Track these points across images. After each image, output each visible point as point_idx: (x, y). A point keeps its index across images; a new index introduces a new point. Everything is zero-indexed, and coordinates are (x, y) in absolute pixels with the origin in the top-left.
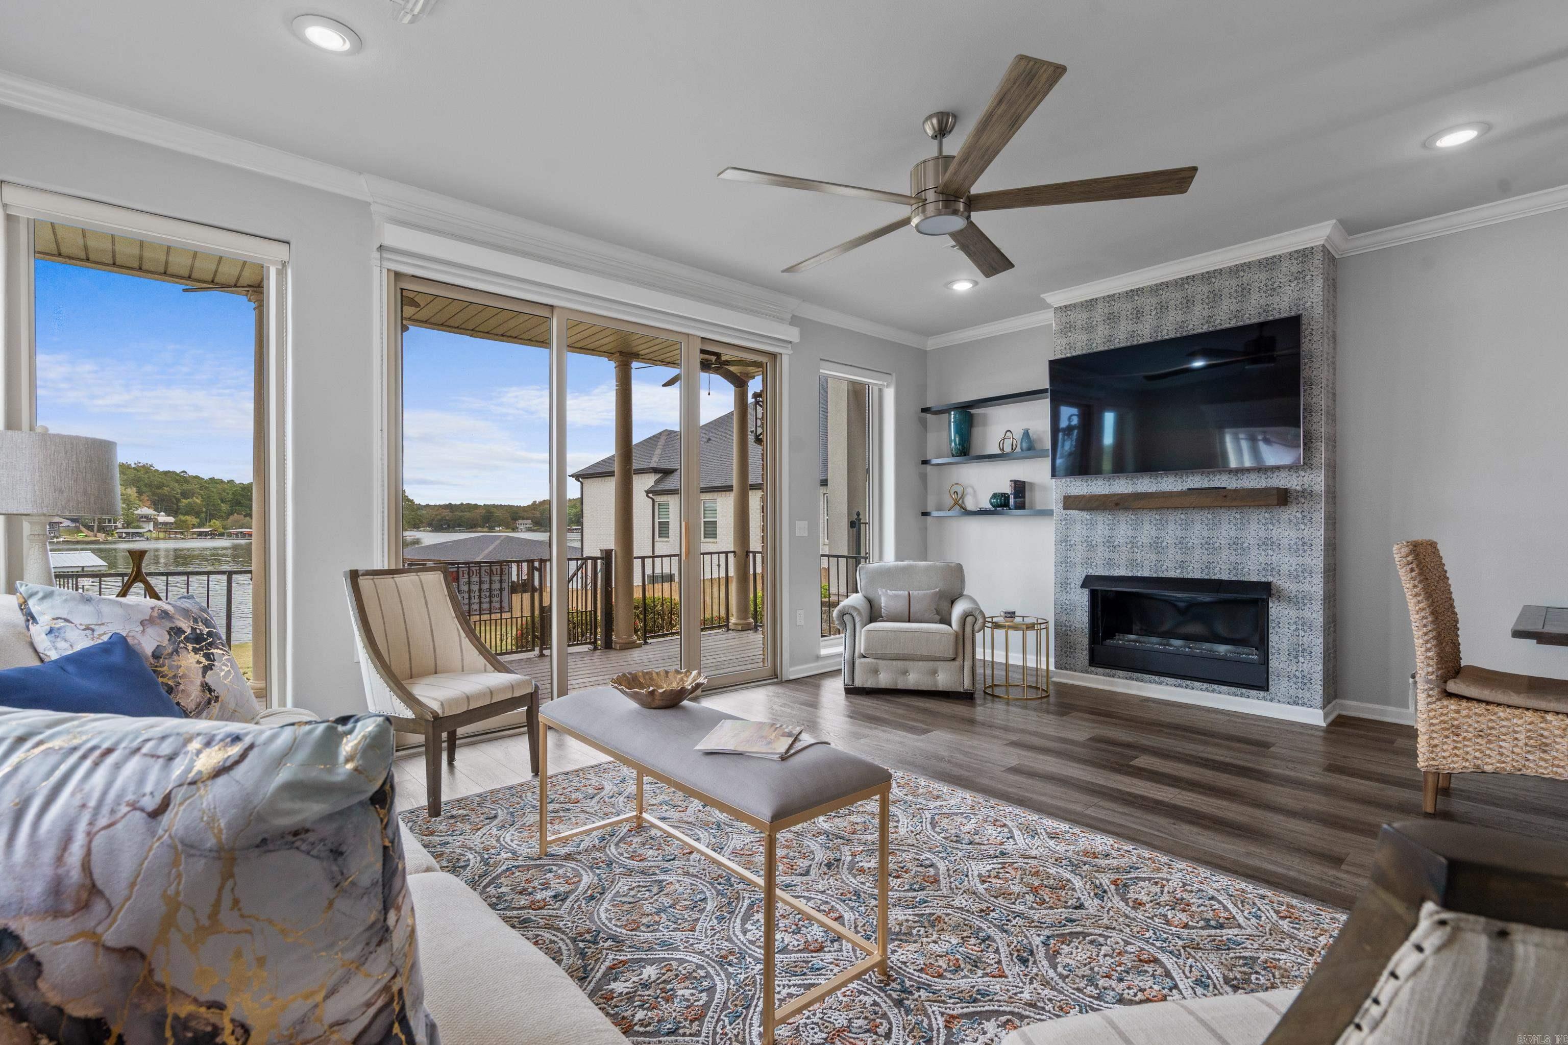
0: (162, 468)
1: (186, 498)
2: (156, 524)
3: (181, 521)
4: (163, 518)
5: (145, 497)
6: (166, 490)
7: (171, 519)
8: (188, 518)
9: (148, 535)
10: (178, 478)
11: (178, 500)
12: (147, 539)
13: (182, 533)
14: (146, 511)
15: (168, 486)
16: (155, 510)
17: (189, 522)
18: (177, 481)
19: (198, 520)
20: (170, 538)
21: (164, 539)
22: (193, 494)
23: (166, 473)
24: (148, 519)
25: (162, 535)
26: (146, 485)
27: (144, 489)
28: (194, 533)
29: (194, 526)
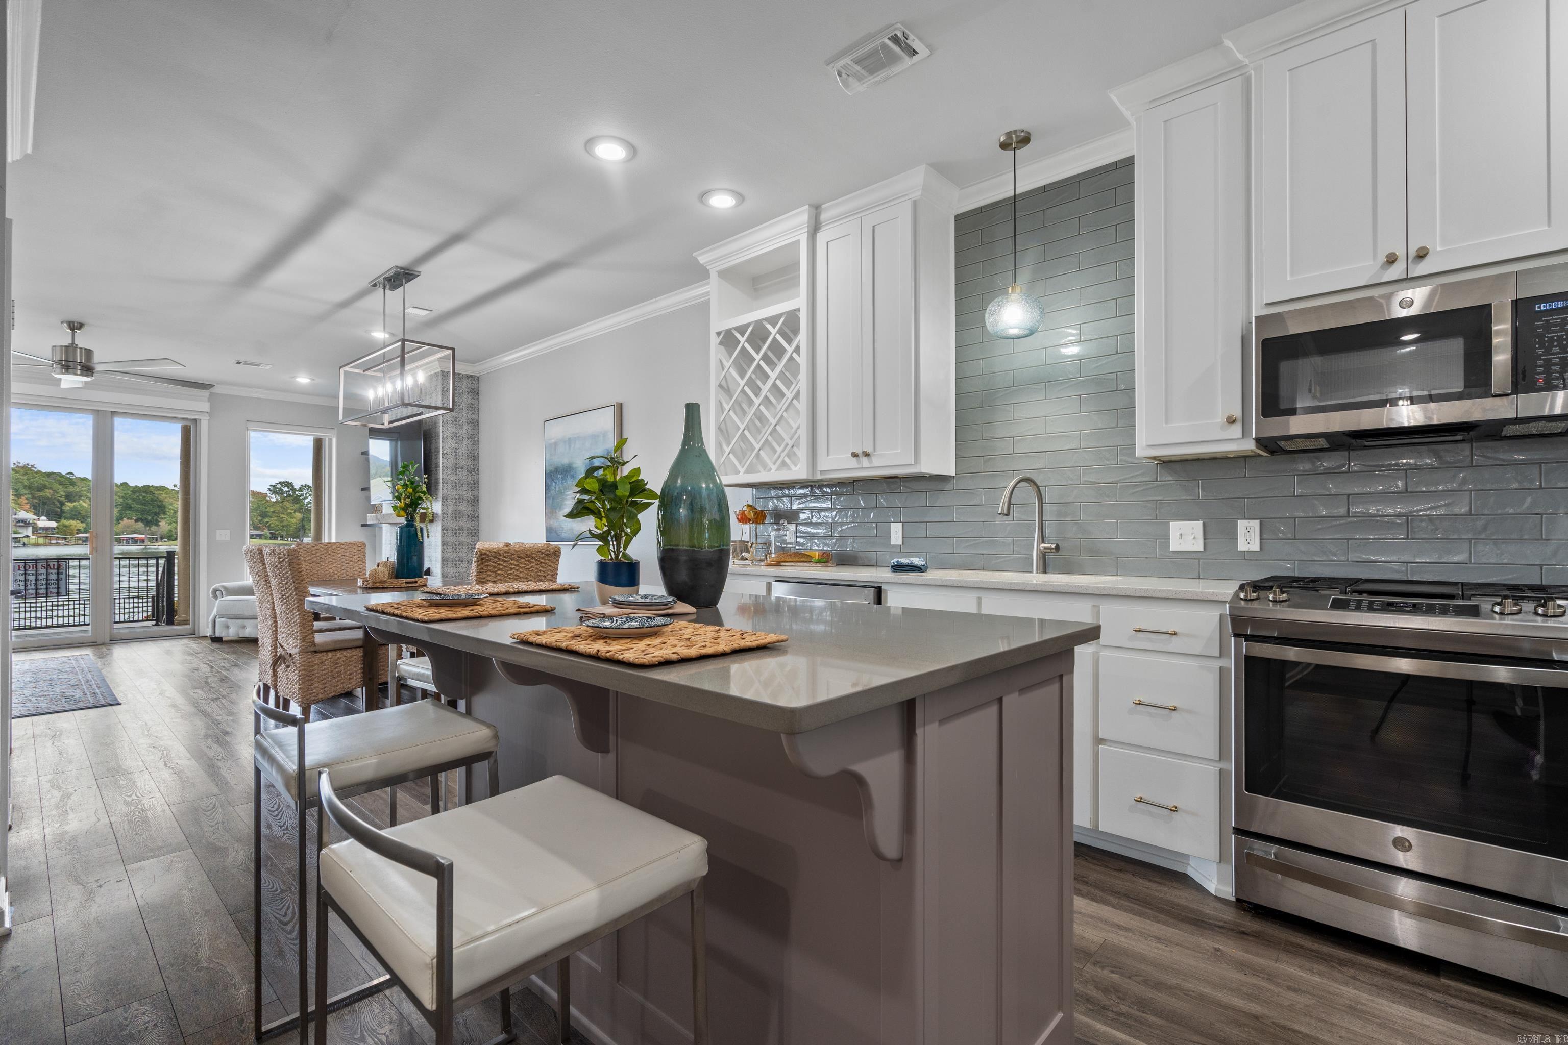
0: (44, 470)
1: (71, 501)
2: (35, 530)
3: (65, 526)
4: (43, 522)
5: (23, 500)
6: (48, 493)
7: (53, 524)
8: (73, 523)
9: (25, 540)
10: (62, 479)
11: (62, 504)
12: (24, 545)
13: (65, 539)
14: (23, 515)
15: (51, 488)
16: (35, 514)
17: (73, 528)
18: (61, 484)
19: (84, 525)
20: (50, 544)
21: (44, 545)
22: (80, 497)
23: (49, 475)
24: (25, 523)
25: (41, 541)
26: (25, 487)
27: (23, 491)
28: (79, 539)
29: (79, 531)
